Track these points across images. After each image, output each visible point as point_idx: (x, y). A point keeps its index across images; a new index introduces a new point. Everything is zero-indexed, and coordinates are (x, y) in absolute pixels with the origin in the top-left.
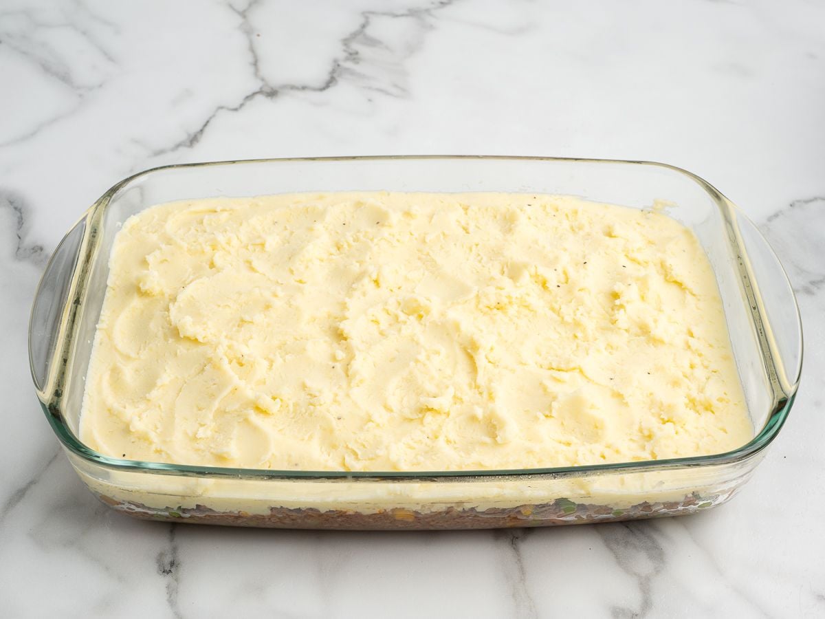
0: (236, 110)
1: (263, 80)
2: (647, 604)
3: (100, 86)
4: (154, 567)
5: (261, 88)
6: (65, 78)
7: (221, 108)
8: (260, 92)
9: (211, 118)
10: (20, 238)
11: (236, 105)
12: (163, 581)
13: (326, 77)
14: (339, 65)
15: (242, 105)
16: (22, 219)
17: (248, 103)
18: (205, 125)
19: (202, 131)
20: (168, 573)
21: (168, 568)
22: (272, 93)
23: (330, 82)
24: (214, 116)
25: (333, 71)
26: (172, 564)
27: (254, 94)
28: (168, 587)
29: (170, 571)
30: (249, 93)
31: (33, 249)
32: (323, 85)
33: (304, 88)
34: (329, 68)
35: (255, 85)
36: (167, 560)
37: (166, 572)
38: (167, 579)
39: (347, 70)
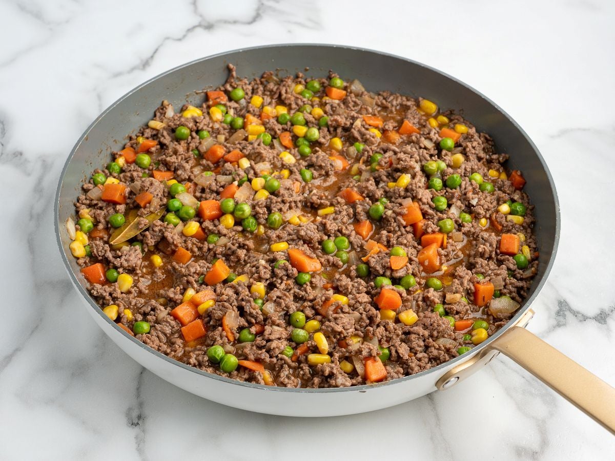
0: (180, 40)
1: (201, 16)
2: (544, 443)
3: (67, 22)
4: (123, 420)
5: (200, 23)
6: (38, 15)
7: (167, 38)
8: (200, 25)
9: (159, 47)
10: (3, 145)
11: (180, 36)
12: (133, 432)
13: (252, 13)
14: (263, 4)
15: (184, 36)
16: (4, 130)
17: (190, 35)
18: (155, 52)
19: (152, 57)
20: (136, 426)
21: (135, 421)
22: (209, 27)
23: (256, 18)
24: (162, 45)
25: (258, 9)
26: (139, 417)
27: (194, 27)
28: (136, 438)
29: (138, 423)
30: (190, 26)
31: (14, 154)
32: (250, 19)
33: (235, 22)
34: (255, 6)
35: (195, 21)
36: (135, 414)
37: (134, 424)
38: (135, 431)
39: (270, 7)
